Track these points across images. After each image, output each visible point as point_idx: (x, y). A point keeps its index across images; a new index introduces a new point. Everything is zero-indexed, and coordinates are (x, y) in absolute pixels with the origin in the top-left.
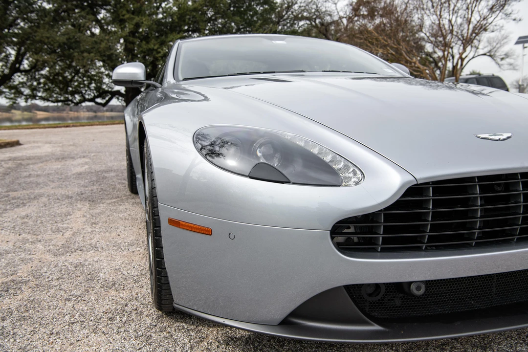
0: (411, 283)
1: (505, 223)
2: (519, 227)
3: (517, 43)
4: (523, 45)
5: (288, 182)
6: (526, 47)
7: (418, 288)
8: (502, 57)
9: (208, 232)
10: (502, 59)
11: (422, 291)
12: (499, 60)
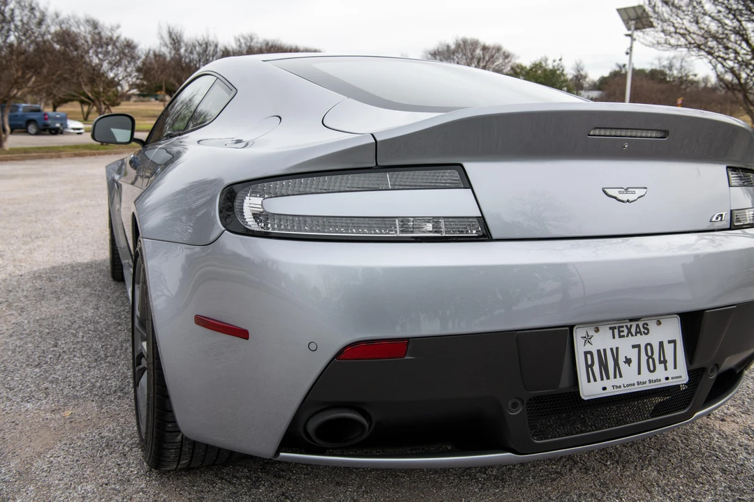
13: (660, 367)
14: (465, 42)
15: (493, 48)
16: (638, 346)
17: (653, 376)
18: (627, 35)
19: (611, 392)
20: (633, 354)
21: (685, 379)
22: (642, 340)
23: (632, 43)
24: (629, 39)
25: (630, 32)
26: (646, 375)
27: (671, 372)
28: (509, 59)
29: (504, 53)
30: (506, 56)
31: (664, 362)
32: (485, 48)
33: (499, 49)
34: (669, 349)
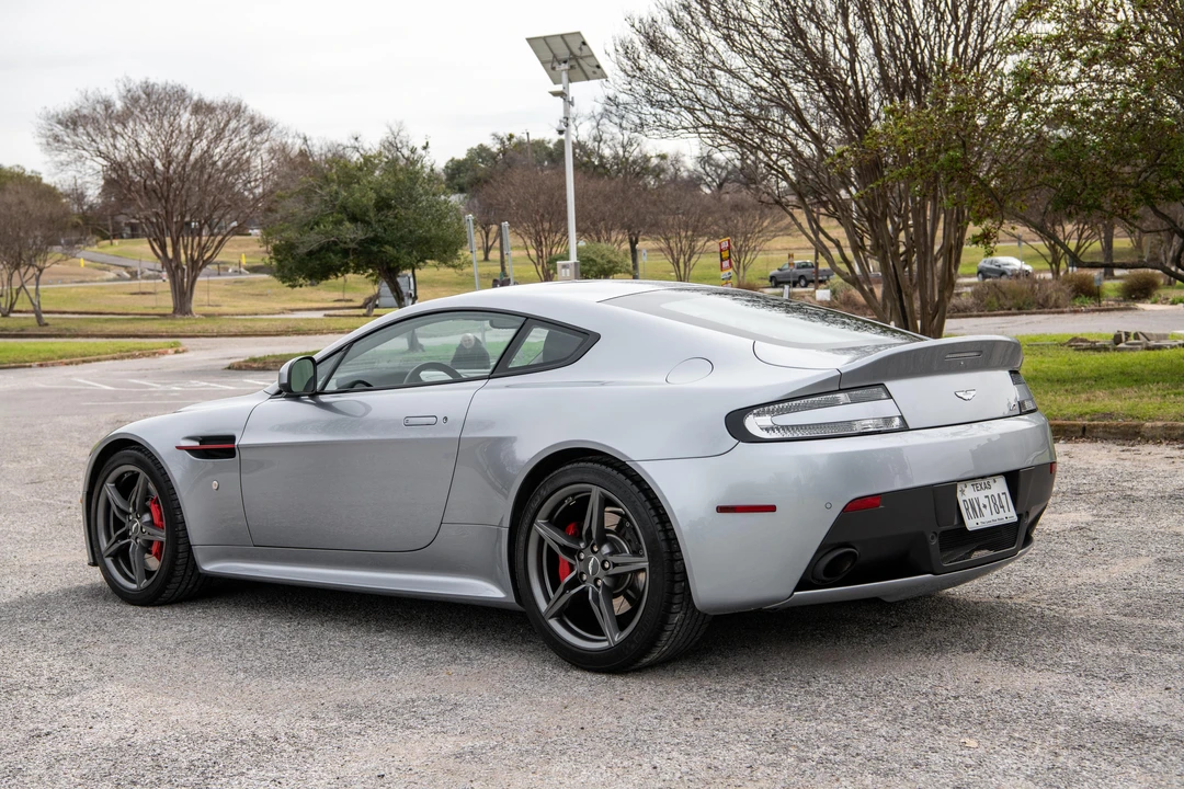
13: (1001, 510)
14: (148, 91)
15: (224, 107)
16: (987, 497)
17: (999, 516)
18: (555, 94)
19: (981, 526)
20: (986, 501)
21: (1015, 519)
22: (988, 492)
23: (566, 110)
24: (559, 100)
25: (559, 88)
26: (995, 516)
27: (1008, 514)
28: (264, 135)
29: (252, 120)
30: (259, 128)
31: (1002, 507)
32: (201, 108)
33: (238, 111)
34: (1003, 497)
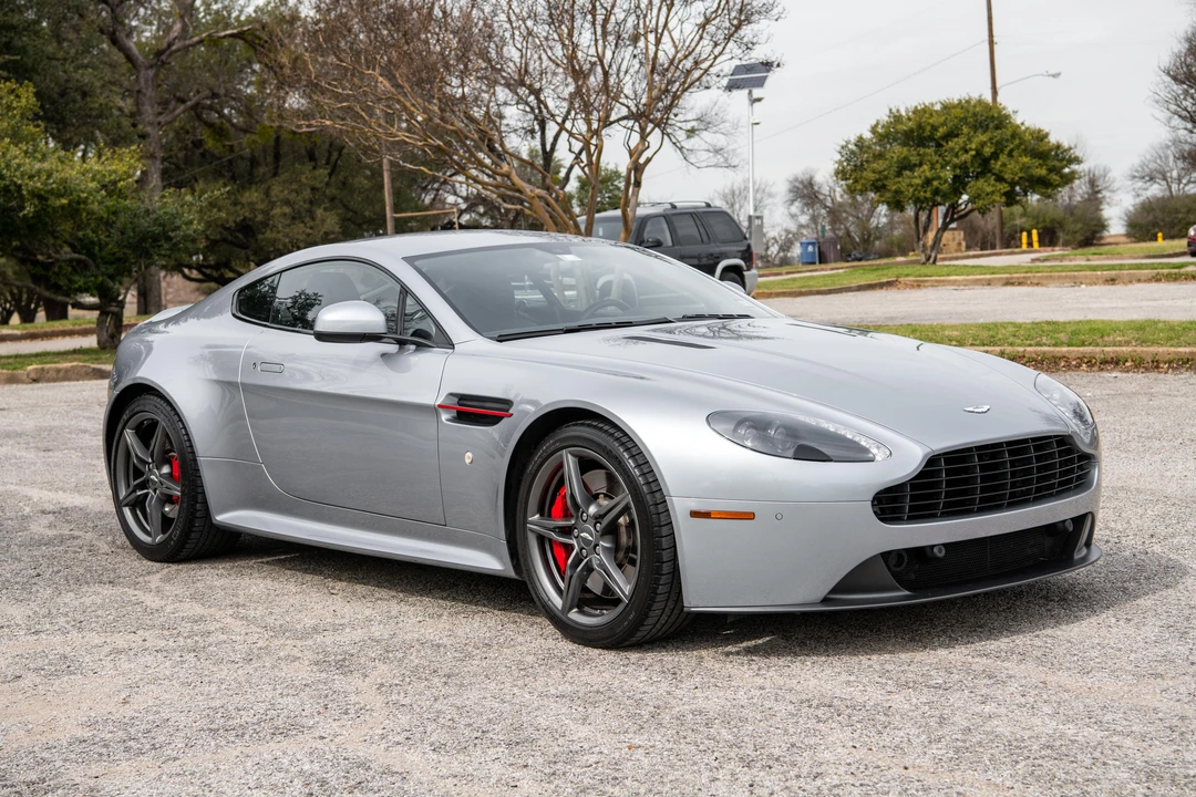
0: (934, 546)
1: (965, 492)
2: (978, 496)
3: (731, 87)
4: (750, 93)
5: (831, 461)
6: (759, 100)
7: (940, 551)
8: (689, 126)
9: (750, 516)
10: (691, 132)
11: (944, 552)
12: (681, 135)
